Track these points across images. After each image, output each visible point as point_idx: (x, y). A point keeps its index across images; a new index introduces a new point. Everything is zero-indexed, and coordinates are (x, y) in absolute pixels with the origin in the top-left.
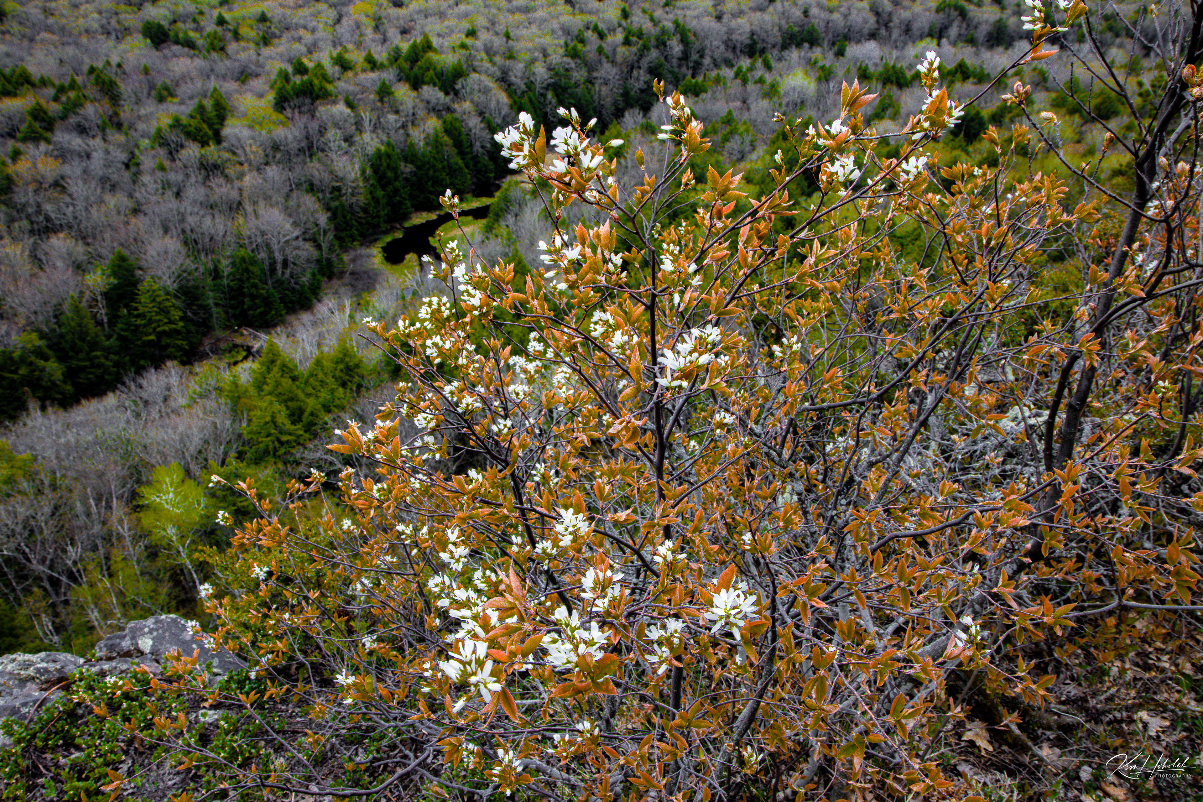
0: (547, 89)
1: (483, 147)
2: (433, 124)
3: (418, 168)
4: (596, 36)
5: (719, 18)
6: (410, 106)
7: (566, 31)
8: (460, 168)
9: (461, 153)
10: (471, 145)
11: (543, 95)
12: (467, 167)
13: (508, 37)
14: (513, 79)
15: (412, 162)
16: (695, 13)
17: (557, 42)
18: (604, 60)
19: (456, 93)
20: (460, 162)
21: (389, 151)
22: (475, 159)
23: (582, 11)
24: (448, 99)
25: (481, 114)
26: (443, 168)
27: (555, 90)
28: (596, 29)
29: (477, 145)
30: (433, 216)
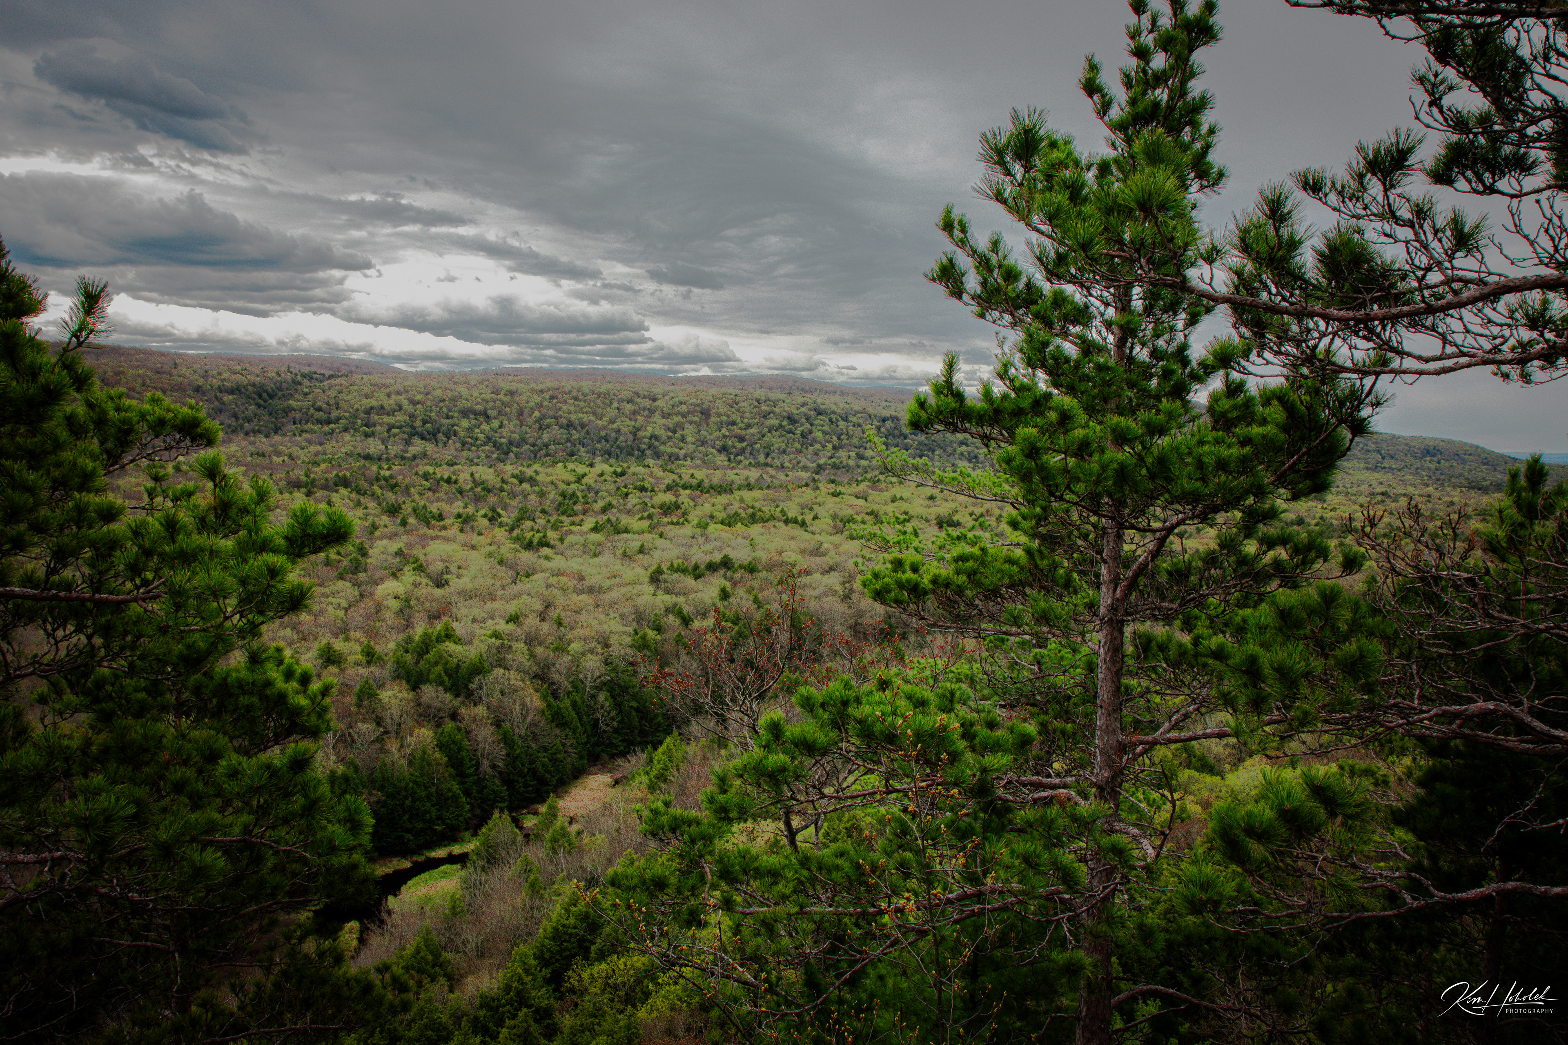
0: (599, 688)
1: (494, 766)
2: (425, 735)
3: (390, 796)
4: (678, 621)
5: (846, 597)
6: (396, 712)
7: (639, 617)
8: (455, 797)
9: (461, 775)
10: (478, 765)
11: (593, 697)
12: (467, 793)
13: (560, 624)
14: (556, 677)
15: (382, 788)
16: (817, 592)
17: (627, 629)
18: (682, 651)
19: (469, 694)
20: (456, 787)
21: (351, 773)
22: (481, 782)
23: (667, 591)
24: (456, 702)
25: (498, 724)
26: (428, 796)
27: (611, 691)
28: (680, 614)
29: (485, 765)
30: (407, 864)
